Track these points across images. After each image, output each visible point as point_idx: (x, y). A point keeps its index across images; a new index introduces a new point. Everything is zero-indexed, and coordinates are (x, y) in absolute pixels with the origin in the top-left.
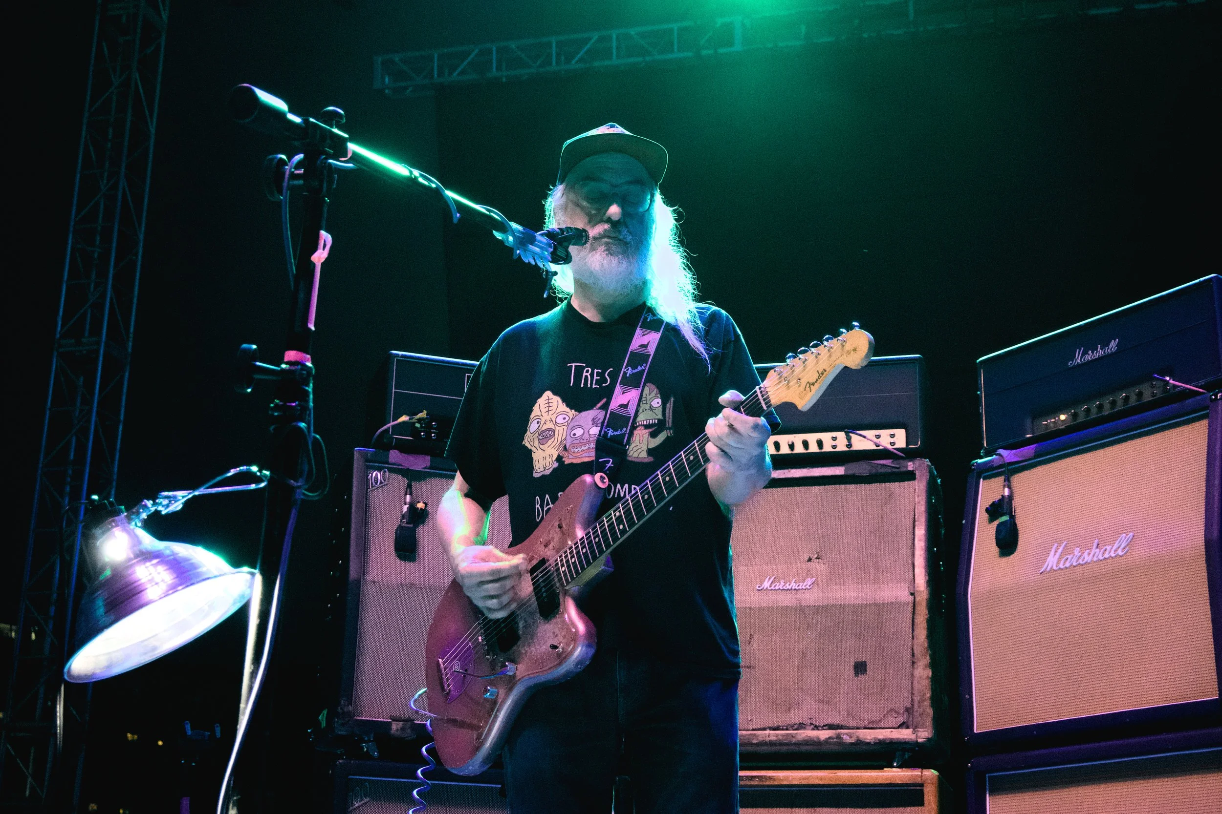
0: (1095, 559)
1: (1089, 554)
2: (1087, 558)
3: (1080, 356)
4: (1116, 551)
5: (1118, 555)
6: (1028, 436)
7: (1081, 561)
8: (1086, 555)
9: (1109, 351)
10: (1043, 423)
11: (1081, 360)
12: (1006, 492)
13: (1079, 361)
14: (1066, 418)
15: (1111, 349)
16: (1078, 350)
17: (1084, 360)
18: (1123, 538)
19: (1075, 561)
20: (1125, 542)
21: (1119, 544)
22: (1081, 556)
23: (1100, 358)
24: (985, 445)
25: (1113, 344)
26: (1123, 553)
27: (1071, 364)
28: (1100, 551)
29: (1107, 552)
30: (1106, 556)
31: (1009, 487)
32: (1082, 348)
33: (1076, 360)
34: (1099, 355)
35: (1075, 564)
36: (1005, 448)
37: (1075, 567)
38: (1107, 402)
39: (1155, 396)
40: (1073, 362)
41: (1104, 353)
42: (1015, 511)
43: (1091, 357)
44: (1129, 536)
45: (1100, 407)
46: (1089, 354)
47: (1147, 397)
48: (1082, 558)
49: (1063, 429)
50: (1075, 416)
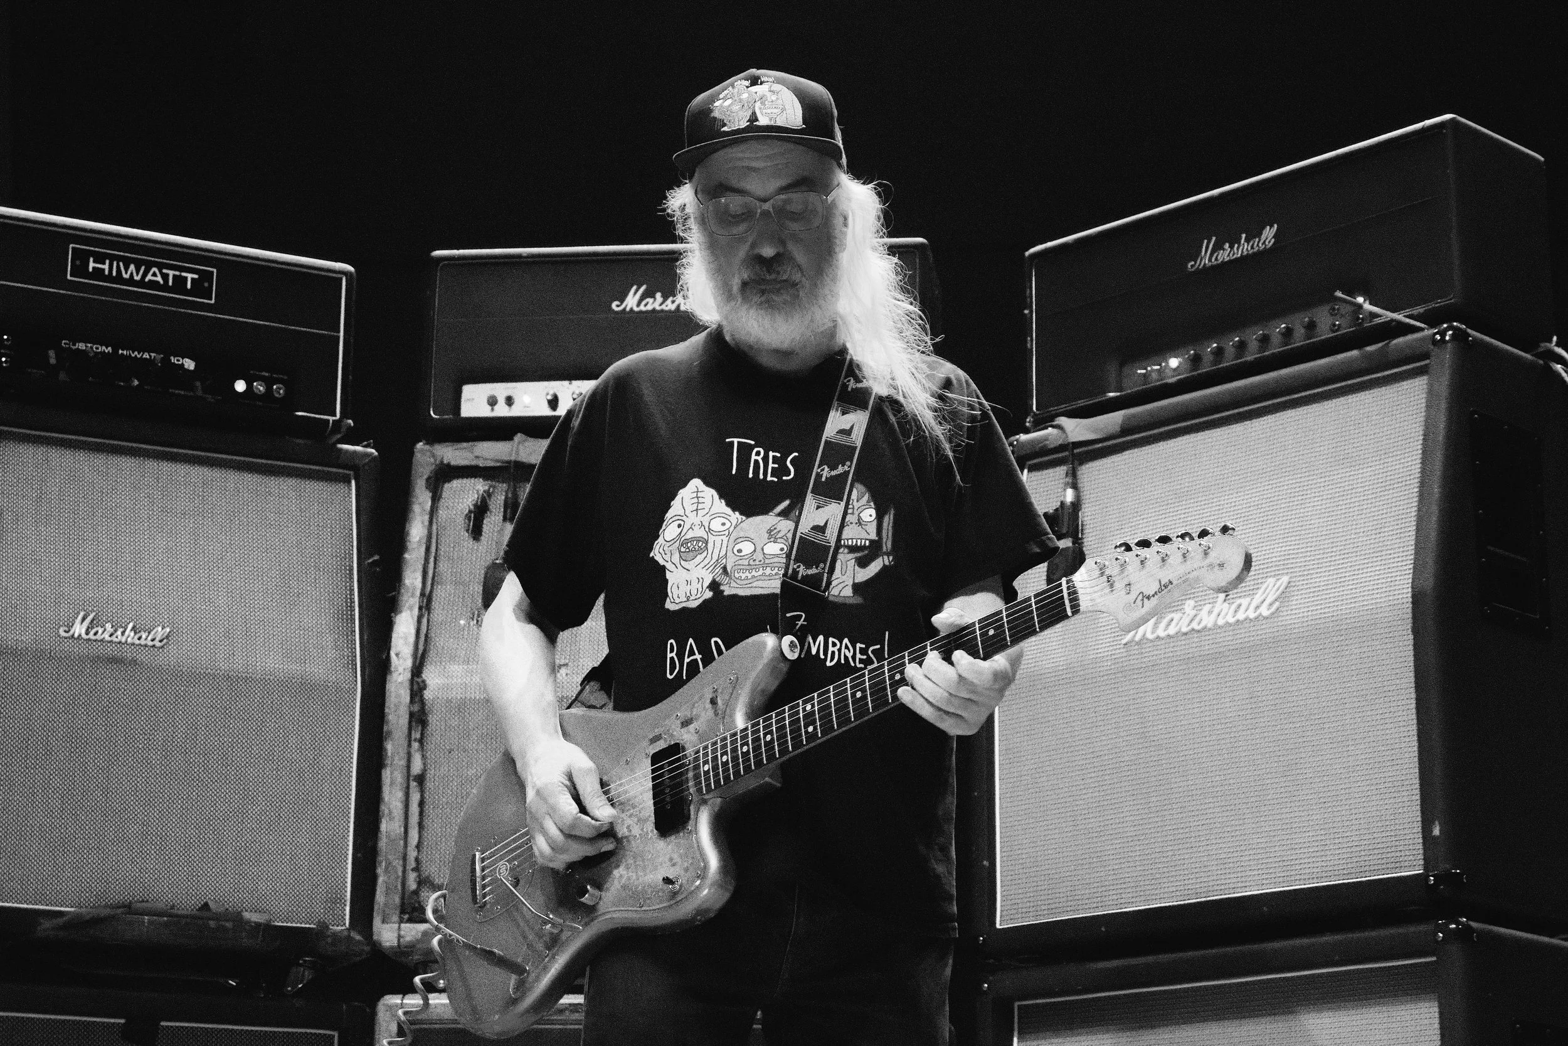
0: (1221, 622)
1: (1210, 612)
2: (1208, 620)
3: (1209, 252)
4: (1257, 607)
5: (1260, 614)
6: (1111, 394)
7: (1195, 625)
8: (1204, 613)
9: (1260, 245)
10: (1139, 371)
11: (1210, 260)
12: (1069, 496)
13: (1207, 262)
14: (1180, 363)
15: (1264, 242)
16: (1206, 241)
17: (1216, 259)
18: (1271, 585)
19: (1186, 624)
20: (1272, 592)
21: (1265, 595)
22: (1195, 616)
23: (1243, 259)
24: (1034, 409)
25: (1269, 234)
26: (1271, 611)
27: (1192, 266)
28: (1230, 608)
29: (1243, 608)
30: (1241, 616)
31: (1075, 487)
32: (1214, 238)
33: (1201, 260)
34: (1242, 252)
35: (1184, 630)
36: (1072, 414)
37: (1186, 634)
38: (1253, 336)
39: (1337, 331)
40: (1196, 263)
41: (1252, 247)
42: (1082, 530)
43: (1229, 255)
44: (1281, 581)
45: (1242, 346)
46: (1224, 250)
47: (1324, 333)
48: (1197, 620)
49: (1171, 384)
50: (1196, 360)
